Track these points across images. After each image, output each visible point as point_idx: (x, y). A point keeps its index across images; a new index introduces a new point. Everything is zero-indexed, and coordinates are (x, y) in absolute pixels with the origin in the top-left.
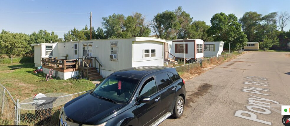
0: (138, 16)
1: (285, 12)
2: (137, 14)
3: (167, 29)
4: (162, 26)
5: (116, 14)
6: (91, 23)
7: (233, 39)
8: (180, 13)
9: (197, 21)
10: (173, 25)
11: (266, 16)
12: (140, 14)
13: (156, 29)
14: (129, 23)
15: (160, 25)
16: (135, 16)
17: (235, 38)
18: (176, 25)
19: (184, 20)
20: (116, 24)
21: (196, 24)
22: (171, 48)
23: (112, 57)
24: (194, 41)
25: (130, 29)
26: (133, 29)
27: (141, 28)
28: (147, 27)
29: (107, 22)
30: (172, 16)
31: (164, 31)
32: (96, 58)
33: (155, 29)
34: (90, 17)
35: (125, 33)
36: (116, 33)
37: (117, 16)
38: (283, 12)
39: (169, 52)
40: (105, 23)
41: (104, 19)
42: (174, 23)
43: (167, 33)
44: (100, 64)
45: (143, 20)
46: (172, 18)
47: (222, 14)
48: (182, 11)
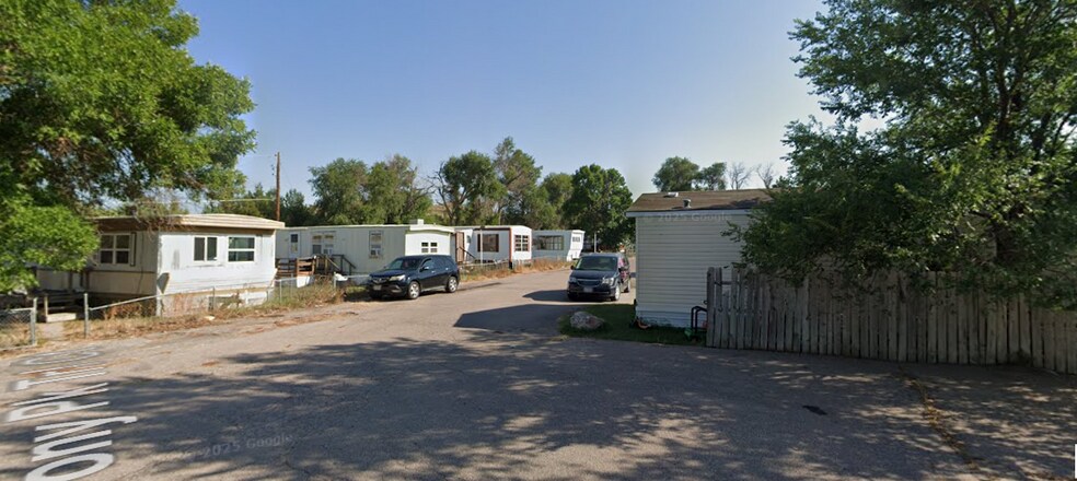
0: (400, 165)
1: (740, 164)
2: (398, 158)
3: (472, 196)
4: (461, 189)
5: (346, 160)
6: (278, 179)
7: (615, 224)
8: (511, 155)
9: (558, 173)
10: (486, 189)
11: (705, 170)
12: (405, 159)
13: (447, 197)
14: (378, 183)
15: (456, 187)
16: (393, 164)
17: (621, 221)
18: (495, 189)
19: (517, 174)
20: (347, 185)
21: (555, 182)
22: (469, 241)
23: (373, 253)
24: (509, 229)
25: (381, 198)
26: (389, 197)
27: (408, 194)
28: (423, 192)
29: (323, 181)
30: (483, 167)
31: (466, 202)
32: (342, 257)
33: (443, 196)
34: (275, 165)
35: (370, 208)
36: (348, 207)
37: (348, 164)
38: (737, 164)
39: (466, 249)
40: (315, 182)
41: (315, 173)
42: (488, 183)
43: (473, 206)
44: (351, 265)
45: (412, 174)
46: (483, 172)
47: (594, 168)
48: (514, 149)
